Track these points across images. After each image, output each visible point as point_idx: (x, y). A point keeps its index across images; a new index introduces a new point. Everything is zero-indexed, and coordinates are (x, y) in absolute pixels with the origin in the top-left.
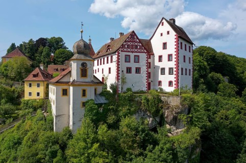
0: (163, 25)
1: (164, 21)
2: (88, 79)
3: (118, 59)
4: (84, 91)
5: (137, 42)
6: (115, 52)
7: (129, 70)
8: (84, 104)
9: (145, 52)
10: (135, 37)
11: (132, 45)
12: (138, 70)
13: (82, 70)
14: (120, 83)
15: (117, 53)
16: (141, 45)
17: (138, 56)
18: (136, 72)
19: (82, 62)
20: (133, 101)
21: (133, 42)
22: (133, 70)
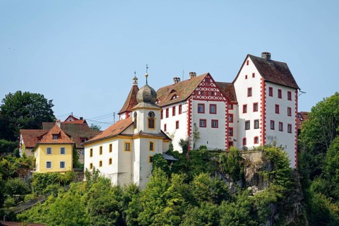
0: (248, 64)
1: (249, 59)
2: (155, 131)
3: (190, 108)
4: (151, 145)
5: (213, 87)
6: (186, 100)
7: (203, 123)
8: (152, 159)
9: (224, 101)
10: (211, 81)
11: (207, 91)
12: (215, 124)
13: (149, 120)
14: (192, 138)
15: (188, 102)
16: (218, 90)
17: (215, 105)
18: (213, 127)
19: (149, 111)
20: (208, 161)
21: (208, 87)
22: (209, 123)
